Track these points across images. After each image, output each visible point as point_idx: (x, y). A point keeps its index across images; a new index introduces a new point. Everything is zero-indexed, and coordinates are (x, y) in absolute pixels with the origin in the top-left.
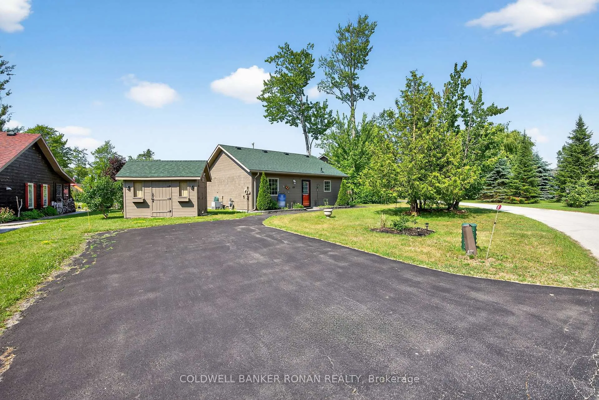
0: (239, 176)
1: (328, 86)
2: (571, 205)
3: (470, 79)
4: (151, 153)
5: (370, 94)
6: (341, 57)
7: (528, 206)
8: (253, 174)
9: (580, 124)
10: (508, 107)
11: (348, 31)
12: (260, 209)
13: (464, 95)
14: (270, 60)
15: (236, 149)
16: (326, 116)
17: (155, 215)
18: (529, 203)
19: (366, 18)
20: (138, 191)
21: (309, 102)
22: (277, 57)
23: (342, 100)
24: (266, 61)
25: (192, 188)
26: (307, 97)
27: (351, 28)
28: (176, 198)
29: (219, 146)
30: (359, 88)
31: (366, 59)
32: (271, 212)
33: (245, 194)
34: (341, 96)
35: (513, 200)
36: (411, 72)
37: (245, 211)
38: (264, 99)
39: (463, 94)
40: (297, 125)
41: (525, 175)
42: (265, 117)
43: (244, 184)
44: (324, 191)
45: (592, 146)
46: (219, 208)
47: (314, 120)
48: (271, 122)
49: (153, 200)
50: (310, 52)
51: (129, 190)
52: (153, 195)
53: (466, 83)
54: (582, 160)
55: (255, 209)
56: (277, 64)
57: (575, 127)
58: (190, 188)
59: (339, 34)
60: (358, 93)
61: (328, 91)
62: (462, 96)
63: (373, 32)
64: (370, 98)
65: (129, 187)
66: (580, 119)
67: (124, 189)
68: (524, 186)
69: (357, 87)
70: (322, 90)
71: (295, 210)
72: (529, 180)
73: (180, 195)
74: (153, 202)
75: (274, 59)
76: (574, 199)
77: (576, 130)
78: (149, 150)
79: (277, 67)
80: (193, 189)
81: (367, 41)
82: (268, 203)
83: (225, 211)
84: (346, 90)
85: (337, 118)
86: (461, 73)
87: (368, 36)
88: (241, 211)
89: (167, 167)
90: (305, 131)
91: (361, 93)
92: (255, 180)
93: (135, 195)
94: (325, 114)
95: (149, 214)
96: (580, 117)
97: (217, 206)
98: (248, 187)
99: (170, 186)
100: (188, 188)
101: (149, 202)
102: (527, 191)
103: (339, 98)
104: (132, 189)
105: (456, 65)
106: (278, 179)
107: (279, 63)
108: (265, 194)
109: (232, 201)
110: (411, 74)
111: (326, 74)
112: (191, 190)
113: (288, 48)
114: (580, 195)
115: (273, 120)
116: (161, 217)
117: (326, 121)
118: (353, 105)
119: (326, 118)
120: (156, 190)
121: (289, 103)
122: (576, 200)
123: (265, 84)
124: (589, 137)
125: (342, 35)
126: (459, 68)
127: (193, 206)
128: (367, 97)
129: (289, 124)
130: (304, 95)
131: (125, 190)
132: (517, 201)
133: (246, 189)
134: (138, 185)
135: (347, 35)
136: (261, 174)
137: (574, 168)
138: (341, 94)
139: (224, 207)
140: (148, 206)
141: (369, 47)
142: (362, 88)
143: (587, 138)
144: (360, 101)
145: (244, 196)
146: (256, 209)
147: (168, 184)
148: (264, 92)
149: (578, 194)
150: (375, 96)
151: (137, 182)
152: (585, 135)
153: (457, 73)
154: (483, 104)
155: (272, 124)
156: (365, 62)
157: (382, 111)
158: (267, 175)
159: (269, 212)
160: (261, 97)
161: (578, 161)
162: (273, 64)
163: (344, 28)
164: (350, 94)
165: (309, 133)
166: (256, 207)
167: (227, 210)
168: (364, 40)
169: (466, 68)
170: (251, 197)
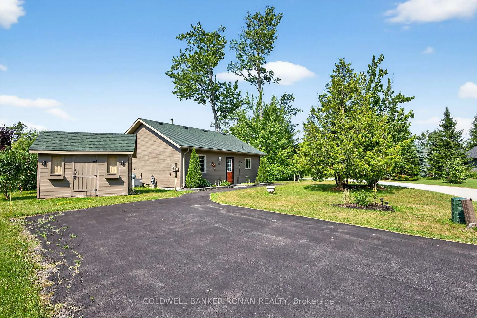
0: (164, 152)
1: (238, 68)
2: (451, 182)
3: (387, 70)
4: (23, 126)
5: (275, 78)
6: (249, 42)
7: (412, 182)
8: (183, 150)
9: (447, 114)
10: (414, 97)
11: (256, 19)
12: (191, 186)
13: (380, 84)
14: (181, 37)
15: (158, 124)
16: (235, 96)
17: (76, 194)
18: (412, 180)
19: (273, 8)
20: (56, 167)
21: (217, 82)
22: (189, 35)
23: (249, 81)
24: (177, 38)
25: (122, 164)
26: (216, 77)
27: (259, 16)
28: (104, 175)
29: (139, 120)
30: (266, 72)
31: (272, 45)
32: (202, 189)
33: (172, 171)
34: (249, 78)
35: (399, 177)
36: (340, 59)
37: (171, 189)
38: (173, 76)
39: (380, 82)
40: (205, 104)
41: (408, 156)
42: (174, 93)
43: (171, 160)
44: (246, 169)
45: (457, 133)
46: (138, 186)
47: (223, 99)
48: (180, 99)
49: (75, 177)
50: (221, 34)
51: (45, 165)
52: (75, 171)
53: (382, 74)
54: (450, 144)
55: (183, 186)
56: (189, 42)
57: (444, 117)
58: (120, 164)
59: (248, 21)
60: (264, 76)
61: (237, 72)
62: (379, 84)
63: (279, 23)
64: (275, 82)
65: (45, 162)
66: (447, 111)
67: (38, 164)
68: (408, 165)
69: (264, 71)
70: (231, 71)
71: (224, 187)
72: (412, 160)
73: (108, 171)
74: (75, 179)
75: (186, 37)
76: (455, 176)
77: (445, 119)
78: (20, 122)
79: (188, 45)
80: (124, 165)
81: (274, 30)
82: (199, 181)
83: (144, 189)
84: (254, 73)
85: (246, 98)
86: (378, 64)
87: (275, 26)
88: (166, 189)
89: (91, 140)
90: (214, 109)
91: (267, 77)
92: (184, 156)
93: (52, 171)
94: (235, 94)
95: (69, 193)
96: (447, 109)
97: (137, 184)
98: (176, 164)
99: (96, 162)
100: (118, 163)
101: (70, 179)
102: (410, 169)
103: (247, 80)
104: (49, 164)
105: (374, 57)
106: (205, 155)
107: (191, 41)
108: (196, 171)
109: (154, 179)
110: (339, 61)
111: (237, 56)
112: (121, 167)
113: (200, 28)
114: (460, 173)
115: (182, 97)
116: (84, 197)
117: (235, 101)
118: (260, 87)
119: (235, 98)
120: (79, 166)
121: (199, 81)
122: (457, 177)
123: (175, 61)
124: (455, 125)
125: (250, 21)
126: (376, 60)
127: (123, 183)
128: (272, 81)
129: (197, 102)
130: (213, 75)
131: (40, 166)
132: (403, 178)
133: (173, 166)
134: (56, 160)
135: (256, 22)
136: (191, 150)
137: (445, 151)
138: (249, 76)
139: (143, 184)
140: (68, 184)
141: (274, 36)
142: (268, 72)
143: (453, 126)
144: (266, 84)
145: (170, 173)
146: (186, 187)
147: (94, 159)
148: (172, 68)
149: (458, 172)
150: (280, 80)
151: (56, 157)
152: (452, 123)
153: (375, 64)
154: (393, 92)
155: (180, 100)
156: (271, 49)
157: (283, 95)
158: (198, 151)
159: (200, 189)
160: (170, 73)
161: (447, 145)
162: (185, 42)
163: (252, 16)
164: (257, 76)
165: (218, 112)
166: (185, 185)
167: (146, 188)
168: (270, 28)
169: (382, 60)
170: (179, 174)
